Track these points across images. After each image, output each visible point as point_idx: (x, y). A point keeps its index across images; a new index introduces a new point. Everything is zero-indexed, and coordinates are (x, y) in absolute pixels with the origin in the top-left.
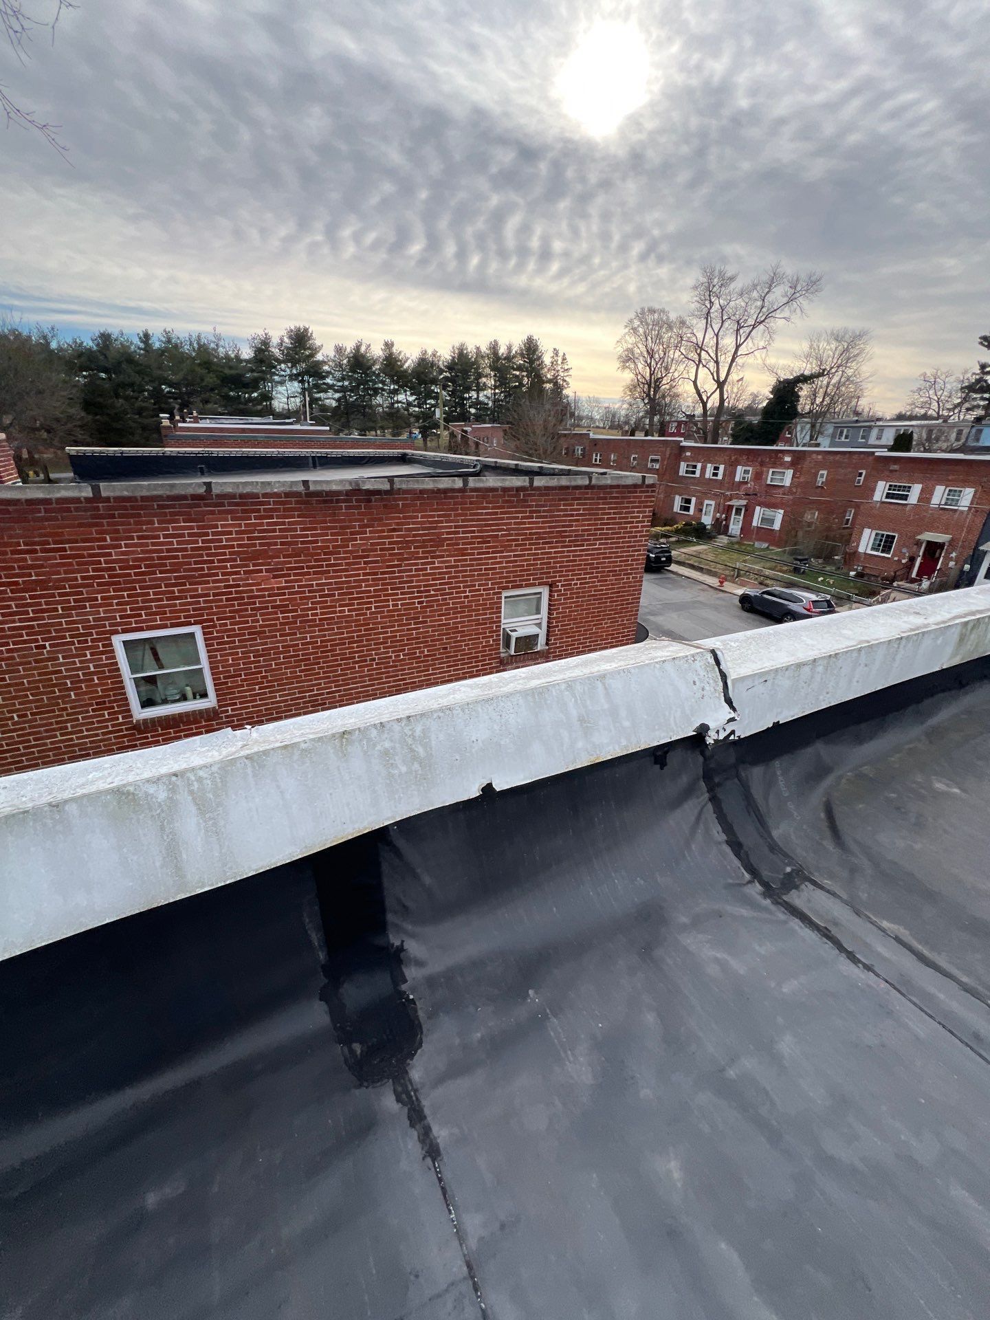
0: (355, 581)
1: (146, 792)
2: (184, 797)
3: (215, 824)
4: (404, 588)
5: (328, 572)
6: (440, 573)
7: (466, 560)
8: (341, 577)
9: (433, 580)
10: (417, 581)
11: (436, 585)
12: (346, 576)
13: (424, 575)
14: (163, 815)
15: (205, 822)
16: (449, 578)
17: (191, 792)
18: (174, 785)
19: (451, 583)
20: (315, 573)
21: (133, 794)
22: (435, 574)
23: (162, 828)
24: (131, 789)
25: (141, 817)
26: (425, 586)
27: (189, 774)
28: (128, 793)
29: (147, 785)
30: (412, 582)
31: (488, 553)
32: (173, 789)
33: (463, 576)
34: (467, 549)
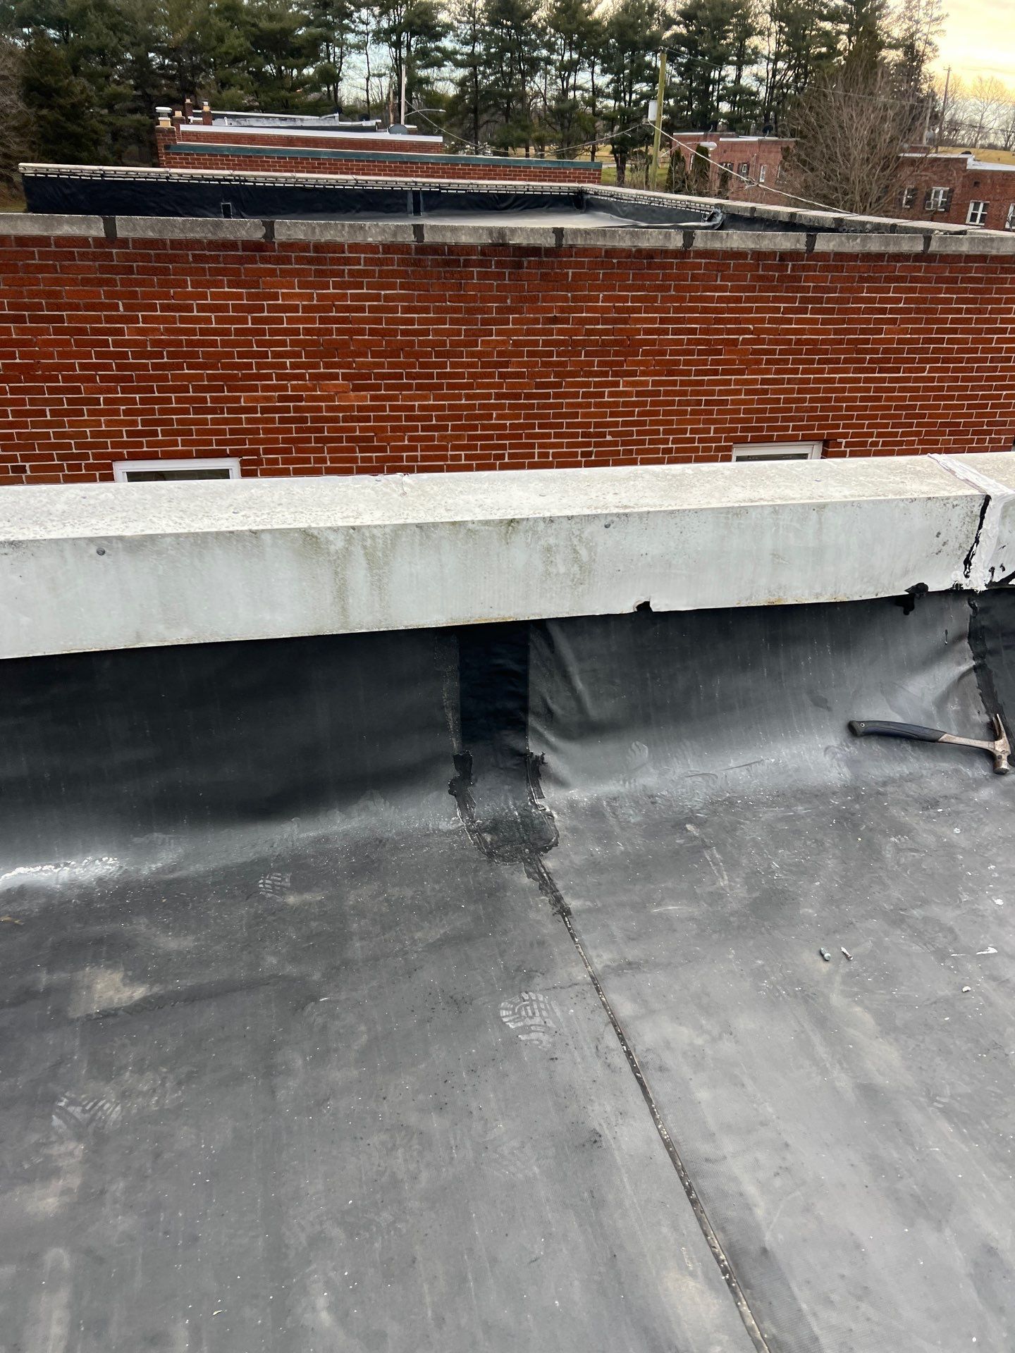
0: (482, 407)
1: (326, 538)
2: (358, 551)
3: (380, 580)
4: (560, 425)
5: (440, 387)
6: (625, 404)
7: (674, 383)
8: (459, 397)
9: (613, 415)
10: (585, 415)
11: (616, 424)
12: (468, 397)
13: (597, 405)
14: (339, 561)
15: (372, 576)
16: (640, 414)
17: (365, 547)
18: (351, 536)
19: (643, 423)
20: (419, 387)
21: (316, 537)
22: (616, 404)
23: (336, 573)
24: (316, 533)
25: (320, 559)
26: (597, 425)
27: (364, 530)
28: (313, 536)
29: (328, 531)
30: (576, 415)
31: (715, 373)
32: (349, 540)
33: (666, 413)
34: (677, 363)
